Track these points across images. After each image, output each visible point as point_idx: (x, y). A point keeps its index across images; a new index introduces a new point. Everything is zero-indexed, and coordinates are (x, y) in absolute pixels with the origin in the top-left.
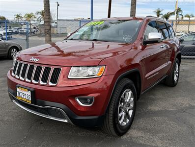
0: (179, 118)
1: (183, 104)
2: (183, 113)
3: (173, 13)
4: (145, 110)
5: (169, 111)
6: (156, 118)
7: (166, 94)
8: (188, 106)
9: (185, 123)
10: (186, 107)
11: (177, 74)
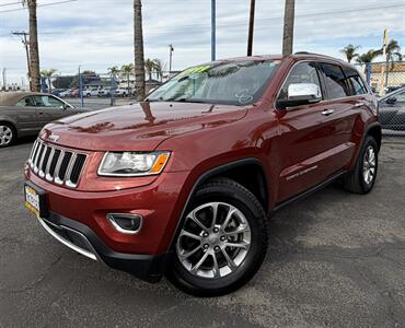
0: (364, 268)
1: (379, 235)
2: (376, 259)
3: (380, 52)
4: (287, 242)
5: (342, 251)
6: (306, 265)
7: (342, 210)
8: (390, 241)
9: (375, 283)
10: (386, 243)
11: (372, 170)
